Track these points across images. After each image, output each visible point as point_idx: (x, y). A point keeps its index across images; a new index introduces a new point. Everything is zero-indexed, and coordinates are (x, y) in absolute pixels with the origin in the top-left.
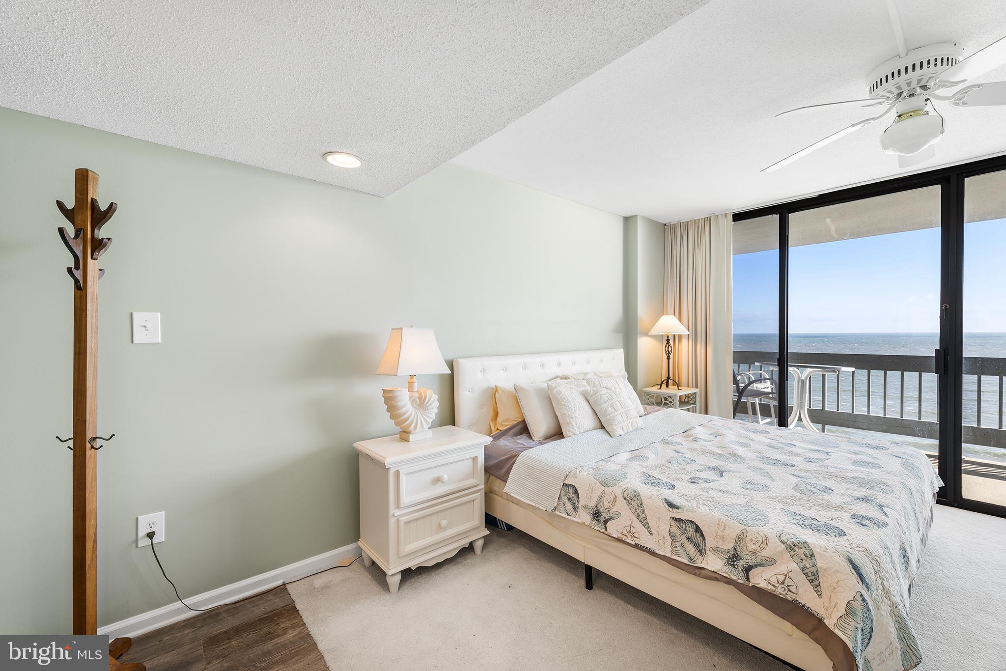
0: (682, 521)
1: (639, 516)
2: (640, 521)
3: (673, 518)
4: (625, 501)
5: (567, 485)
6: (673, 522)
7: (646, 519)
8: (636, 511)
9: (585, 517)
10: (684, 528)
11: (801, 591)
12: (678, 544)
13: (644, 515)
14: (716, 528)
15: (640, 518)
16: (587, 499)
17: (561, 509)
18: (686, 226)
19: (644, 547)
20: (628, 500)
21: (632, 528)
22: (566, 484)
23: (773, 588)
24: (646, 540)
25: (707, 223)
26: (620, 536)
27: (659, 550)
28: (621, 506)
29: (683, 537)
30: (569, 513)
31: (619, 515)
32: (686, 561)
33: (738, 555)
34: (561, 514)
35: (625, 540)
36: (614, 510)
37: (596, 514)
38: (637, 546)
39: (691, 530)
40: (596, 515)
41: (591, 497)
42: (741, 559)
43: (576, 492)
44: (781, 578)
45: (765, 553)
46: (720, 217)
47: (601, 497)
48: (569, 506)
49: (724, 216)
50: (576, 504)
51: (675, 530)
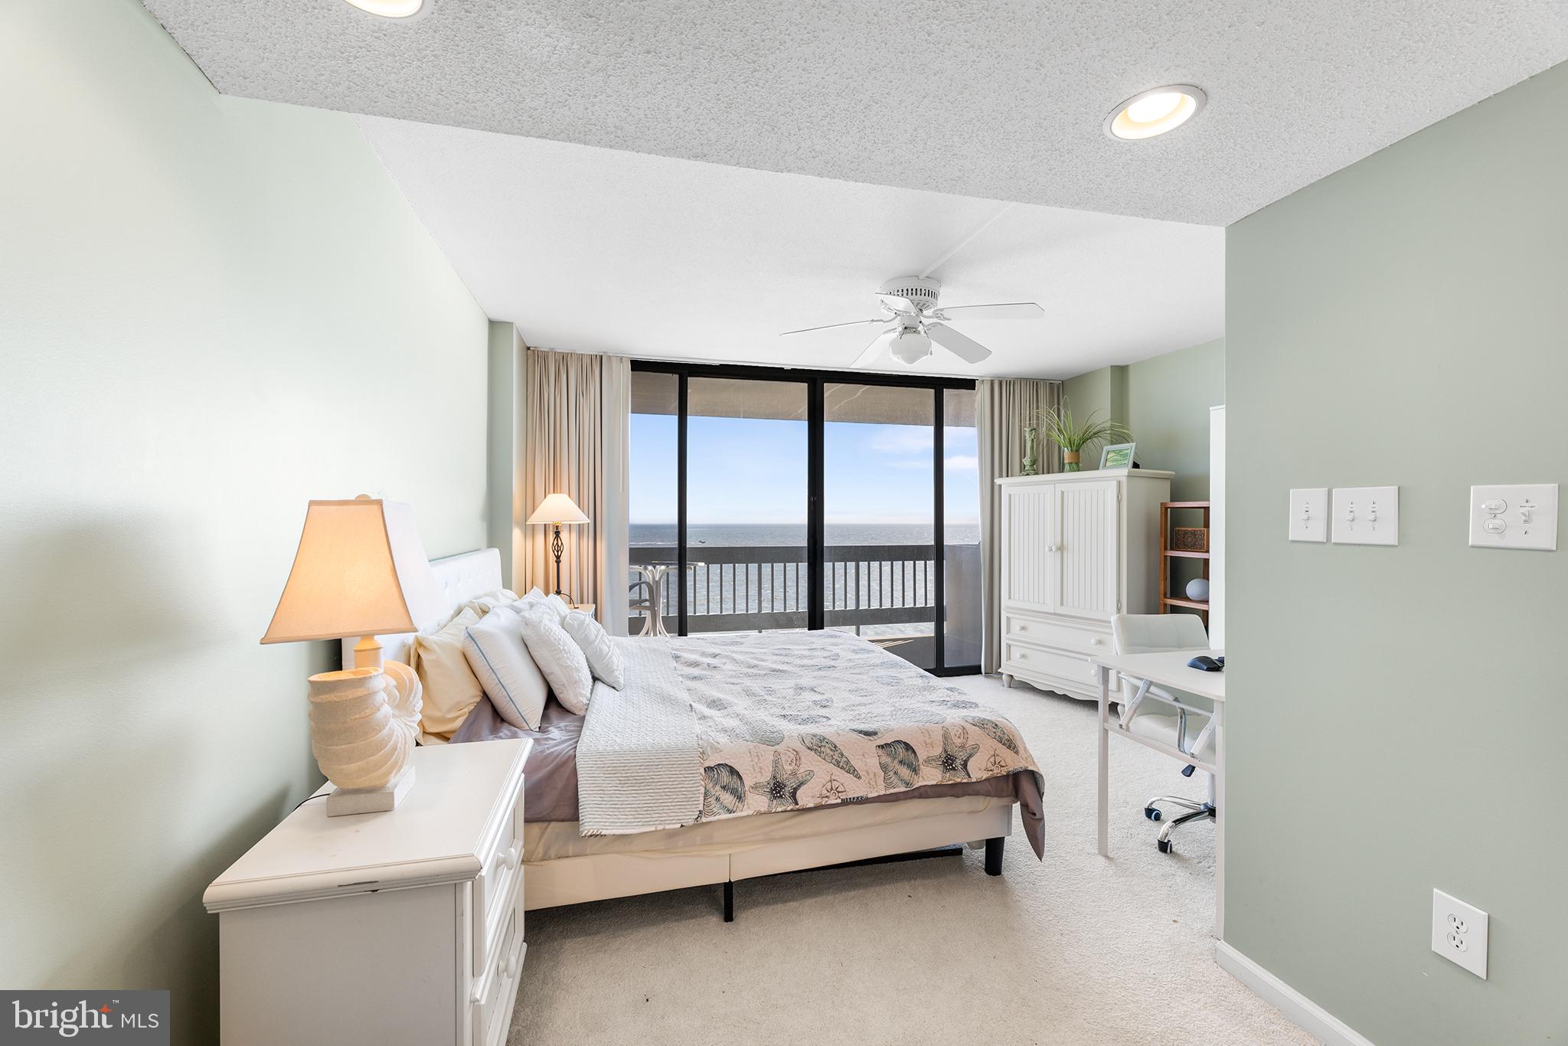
0: (887, 745)
1: (838, 762)
2: (842, 768)
3: (879, 746)
4: (813, 753)
5: (712, 768)
6: (880, 751)
7: (848, 762)
8: (833, 758)
9: (758, 802)
10: (893, 752)
11: (1009, 761)
12: (891, 773)
13: (844, 759)
14: (922, 738)
15: (841, 764)
16: (756, 774)
17: (715, 810)
18: (564, 358)
19: (854, 798)
20: (816, 750)
21: (834, 783)
22: (708, 767)
23: (991, 773)
24: (855, 788)
25: (596, 365)
26: (818, 801)
27: (871, 792)
28: (810, 762)
29: (896, 762)
30: (731, 808)
31: (812, 774)
32: (903, 789)
33: (951, 756)
34: (717, 817)
35: (827, 803)
36: (802, 770)
37: (775, 789)
38: (845, 803)
39: (901, 750)
40: (777, 789)
41: (760, 768)
42: (956, 758)
43: (733, 771)
44: (992, 760)
45: (970, 743)
46: (614, 360)
47: (776, 763)
48: (728, 799)
49: (619, 358)
50: (740, 789)
51: (886, 759)
